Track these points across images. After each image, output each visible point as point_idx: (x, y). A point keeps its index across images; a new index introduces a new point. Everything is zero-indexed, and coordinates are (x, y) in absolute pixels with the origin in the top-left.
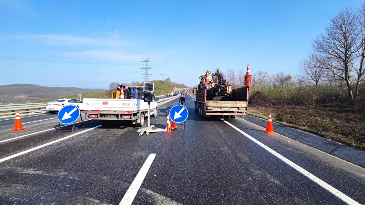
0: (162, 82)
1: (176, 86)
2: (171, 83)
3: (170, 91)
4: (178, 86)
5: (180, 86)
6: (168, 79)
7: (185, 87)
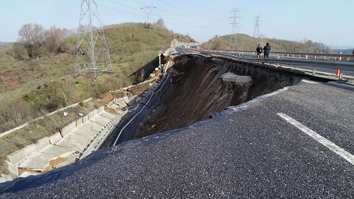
0: (147, 27)
1: (176, 37)
2: (166, 30)
3: (162, 46)
4: (180, 38)
5: (182, 38)
6: (160, 22)
7: (192, 41)
